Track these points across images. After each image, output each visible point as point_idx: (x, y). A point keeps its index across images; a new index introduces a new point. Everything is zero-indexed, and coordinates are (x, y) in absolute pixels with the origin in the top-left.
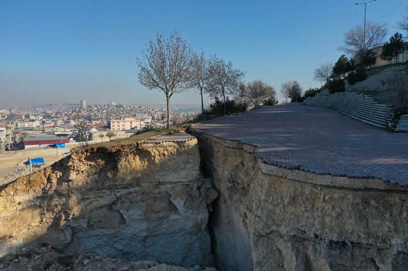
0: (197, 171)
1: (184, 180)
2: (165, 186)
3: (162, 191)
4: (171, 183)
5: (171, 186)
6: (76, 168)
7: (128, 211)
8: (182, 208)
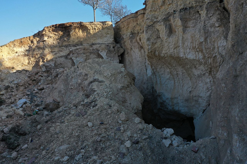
0: (112, 39)
1: (106, 43)
2: (96, 46)
3: (94, 48)
4: (99, 44)
5: (99, 45)
6: (47, 35)
7: (76, 58)
8: (105, 57)
